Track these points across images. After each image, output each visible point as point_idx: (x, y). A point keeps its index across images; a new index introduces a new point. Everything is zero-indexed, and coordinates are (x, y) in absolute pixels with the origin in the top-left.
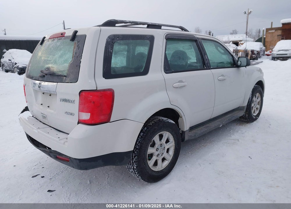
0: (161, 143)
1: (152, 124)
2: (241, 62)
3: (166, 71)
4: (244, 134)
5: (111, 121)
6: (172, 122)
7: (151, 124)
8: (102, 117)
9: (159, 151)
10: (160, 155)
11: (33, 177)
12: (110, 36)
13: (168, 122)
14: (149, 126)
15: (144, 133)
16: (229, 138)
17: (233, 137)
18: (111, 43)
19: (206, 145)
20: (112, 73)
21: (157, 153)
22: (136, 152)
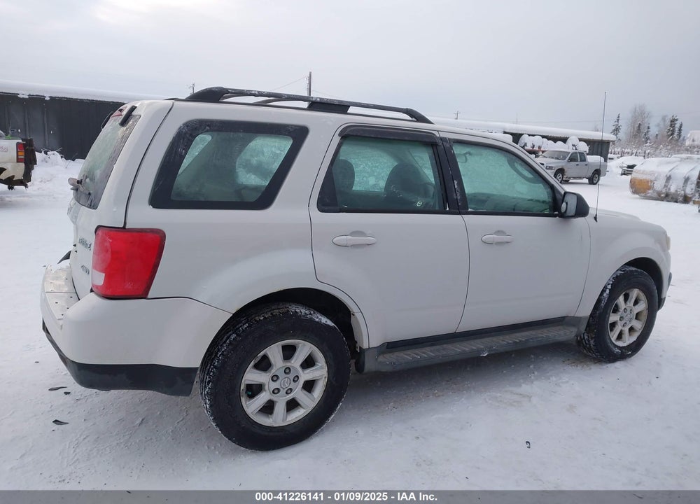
0: (288, 364)
1: (265, 318)
2: (567, 203)
3: (323, 205)
4: (560, 386)
5: (149, 296)
6: (324, 320)
7: (262, 318)
8: (128, 286)
9: (278, 382)
10: (283, 392)
11: (51, 390)
12: (191, 121)
13: (312, 320)
14: (256, 321)
15: (238, 335)
16: (510, 389)
17: (525, 388)
18: (188, 136)
19: (443, 395)
20: (173, 197)
21: (274, 385)
22: (211, 374)
